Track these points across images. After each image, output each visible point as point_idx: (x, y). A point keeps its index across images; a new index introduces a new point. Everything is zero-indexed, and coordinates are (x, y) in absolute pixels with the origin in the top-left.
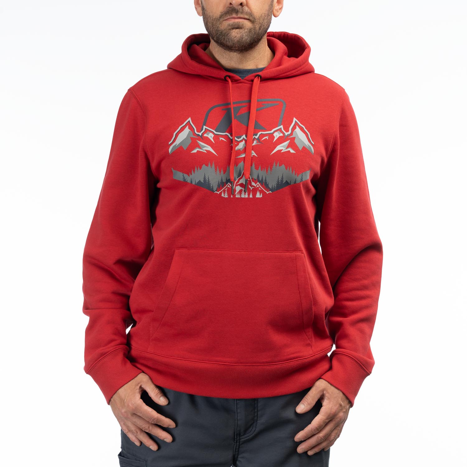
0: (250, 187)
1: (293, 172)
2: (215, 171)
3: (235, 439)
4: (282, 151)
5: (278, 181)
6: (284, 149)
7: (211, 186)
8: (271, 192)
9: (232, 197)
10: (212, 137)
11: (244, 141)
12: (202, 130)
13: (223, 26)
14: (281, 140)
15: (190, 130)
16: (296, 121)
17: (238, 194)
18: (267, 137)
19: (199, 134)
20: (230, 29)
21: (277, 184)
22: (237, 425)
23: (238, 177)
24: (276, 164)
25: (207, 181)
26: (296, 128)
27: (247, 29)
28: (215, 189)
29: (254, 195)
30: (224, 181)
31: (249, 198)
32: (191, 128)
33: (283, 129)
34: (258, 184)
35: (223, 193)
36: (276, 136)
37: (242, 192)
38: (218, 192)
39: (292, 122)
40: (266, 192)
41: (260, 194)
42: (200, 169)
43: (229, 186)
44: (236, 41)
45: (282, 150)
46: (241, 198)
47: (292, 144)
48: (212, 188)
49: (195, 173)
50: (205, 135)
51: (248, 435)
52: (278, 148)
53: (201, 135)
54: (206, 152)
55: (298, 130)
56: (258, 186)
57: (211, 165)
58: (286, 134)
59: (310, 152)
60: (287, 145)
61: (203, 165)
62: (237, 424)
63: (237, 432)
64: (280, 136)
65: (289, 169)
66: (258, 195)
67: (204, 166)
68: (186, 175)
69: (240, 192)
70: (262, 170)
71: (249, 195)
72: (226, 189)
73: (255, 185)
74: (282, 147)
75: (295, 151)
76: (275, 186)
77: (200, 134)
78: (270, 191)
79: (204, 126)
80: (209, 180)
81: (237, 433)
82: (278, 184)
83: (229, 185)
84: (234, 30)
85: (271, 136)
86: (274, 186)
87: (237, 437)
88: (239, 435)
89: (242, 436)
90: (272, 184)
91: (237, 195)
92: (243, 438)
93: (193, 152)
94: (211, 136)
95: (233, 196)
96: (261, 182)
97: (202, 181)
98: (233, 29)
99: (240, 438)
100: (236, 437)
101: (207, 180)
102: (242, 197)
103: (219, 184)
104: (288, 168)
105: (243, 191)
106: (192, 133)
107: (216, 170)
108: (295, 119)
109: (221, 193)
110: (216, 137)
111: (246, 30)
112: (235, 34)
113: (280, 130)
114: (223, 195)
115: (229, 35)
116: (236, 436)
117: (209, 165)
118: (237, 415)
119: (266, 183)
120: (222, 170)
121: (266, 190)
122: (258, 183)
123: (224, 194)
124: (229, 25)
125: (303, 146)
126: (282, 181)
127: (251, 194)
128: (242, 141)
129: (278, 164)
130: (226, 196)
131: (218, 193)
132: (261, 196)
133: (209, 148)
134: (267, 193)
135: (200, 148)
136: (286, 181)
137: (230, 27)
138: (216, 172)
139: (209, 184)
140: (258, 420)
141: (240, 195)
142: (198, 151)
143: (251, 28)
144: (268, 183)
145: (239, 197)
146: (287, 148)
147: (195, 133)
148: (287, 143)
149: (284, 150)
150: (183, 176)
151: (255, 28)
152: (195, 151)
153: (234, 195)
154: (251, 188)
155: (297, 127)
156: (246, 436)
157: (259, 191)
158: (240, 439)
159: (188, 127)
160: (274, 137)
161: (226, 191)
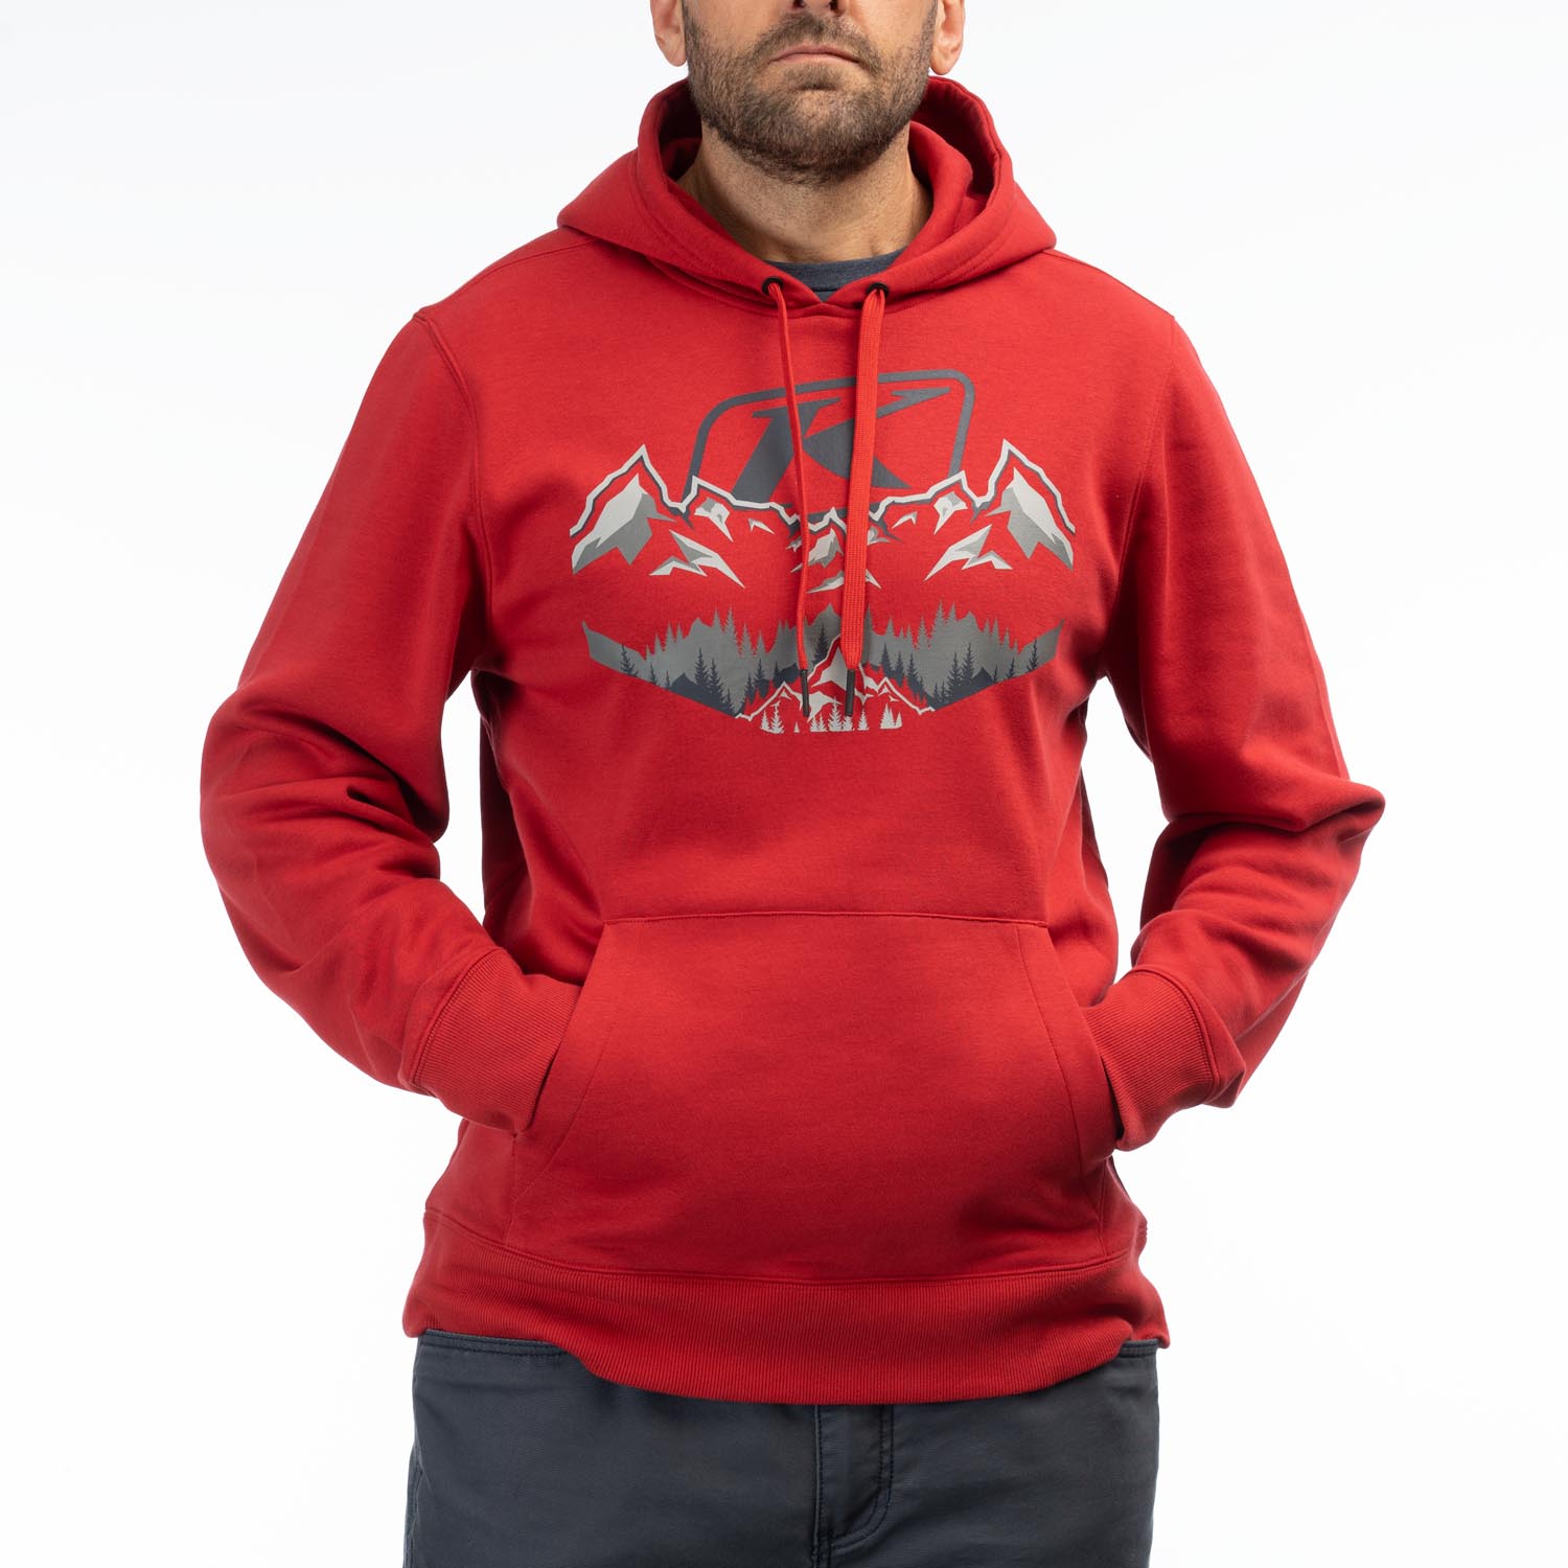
0: (857, 693)
1: (1002, 638)
2: (736, 641)
3: (813, 1549)
4: (965, 567)
5: (956, 671)
6: (970, 556)
7: (724, 694)
8: (933, 710)
9: (797, 730)
10: (724, 519)
11: (832, 531)
12: (688, 491)
13: (767, 82)
14: (961, 525)
15: (646, 493)
16: (1010, 453)
17: (818, 719)
18: (912, 517)
19: (677, 509)
20: (793, 91)
21: (952, 681)
22: (821, 1499)
23: (815, 663)
24: (946, 611)
25: (710, 679)
26: (1011, 477)
27: (854, 94)
28: (737, 705)
29: (875, 720)
30: (769, 675)
31: (856, 733)
32: (648, 483)
33: (965, 487)
34: (886, 683)
35: (765, 718)
36: (945, 510)
37: (831, 712)
38: (749, 715)
39: (998, 457)
40: (917, 708)
41: (895, 718)
42: (684, 636)
43: (784, 695)
44: (814, 130)
45: (964, 562)
46: (830, 735)
47: (1000, 540)
48: (728, 704)
49: (666, 648)
50: (700, 512)
51: (859, 1534)
52: (952, 554)
53: (683, 511)
54: (702, 573)
55: (1018, 483)
56: (885, 690)
57: (723, 622)
58: (979, 501)
59: (1060, 562)
60: (983, 542)
61: (693, 620)
62: (821, 1494)
63: (820, 1523)
64: (956, 512)
65: (991, 628)
66: (889, 722)
67: (697, 624)
68: (633, 655)
69: (826, 711)
70: (897, 634)
71: (856, 723)
72: (777, 704)
73: (876, 688)
74: (965, 551)
75: (1009, 564)
76: (947, 687)
77: (682, 507)
78: (927, 706)
79: (694, 477)
80: (715, 674)
81: (820, 1528)
82: (954, 682)
83: (787, 691)
84: (808, 93)
85: (927, 511)
86: (943, 688)
87: (819, 1540)
88: (829, 1533)
89: (837, 1537)
90: (935, 679)
91: (814, 723)
92: (840, 1547)
93: (658, 572)
94: (720, 517)
95: (800, 728)
96: (897, 676)
97: (692, 679)
98: (804, 88)
99: (832, 1545)
100: (816, 1543)
101: (710, 673)
102: (832, 729)
103: (749, 687)
104: (987, 625)
105: (835, 710)
106: (651, 500)
107: (739, 637)
108: (1007, 446)
109: (758, 719)
110: (738, 517)
111: (849, 97)
112: (813, 108)
113: (956, 488)
114: (765, 726)
115: (789, 110)
116: (816, 1538)
117: (716, 620)
118: (821, 1464)
119: (913, 677)
120: (760, 640)
121: (915, 704)
122: (886, 679)
123: (770, 720)
124: (790, 75)
125: (1035, 544)
126: (968, 669)
127: (863, 718)
128: (824, 531)
129: (952, 614)
130: (777, 729)
131: (750, 719)
132: (899, 724)
133: (716, 561)
134: (920, 712)
135: (684, 560)
136: (983, 670)
137: (793, 83)
138: (739, 644)
139: (716, 688)
140: (894, 1479)
141: (826, 723)
142: (675, 569)
143: (865, 91)
144: (919, 679)
145: (822, 729)
146: (983, 553)
147: (664, 504)
148: (979, 536)
149: (973, 561)
150: (624, 654)
151: (879, 94)
152: (665, 570)
153: (805, 726)
154: (864, 699)
155: (1016, 473)
156: (851, 1537)
157: (891, 705)
158: (830, 1550)
159: (637, 477)
160: (937, 516)
161: (776, 713)
